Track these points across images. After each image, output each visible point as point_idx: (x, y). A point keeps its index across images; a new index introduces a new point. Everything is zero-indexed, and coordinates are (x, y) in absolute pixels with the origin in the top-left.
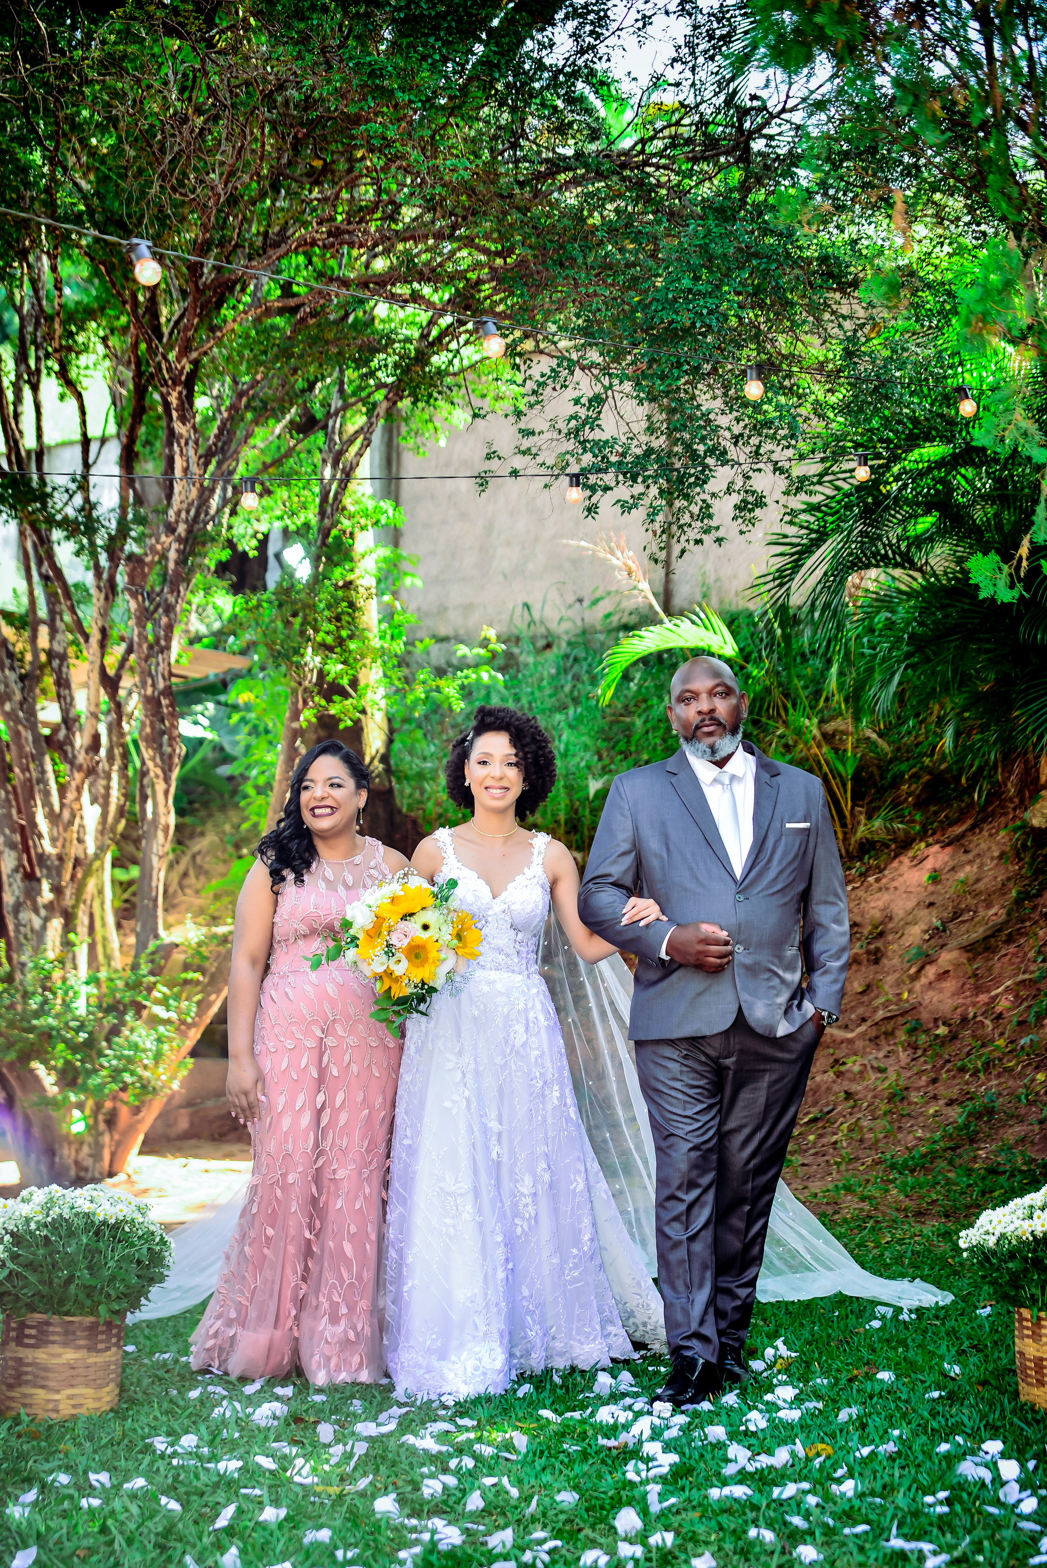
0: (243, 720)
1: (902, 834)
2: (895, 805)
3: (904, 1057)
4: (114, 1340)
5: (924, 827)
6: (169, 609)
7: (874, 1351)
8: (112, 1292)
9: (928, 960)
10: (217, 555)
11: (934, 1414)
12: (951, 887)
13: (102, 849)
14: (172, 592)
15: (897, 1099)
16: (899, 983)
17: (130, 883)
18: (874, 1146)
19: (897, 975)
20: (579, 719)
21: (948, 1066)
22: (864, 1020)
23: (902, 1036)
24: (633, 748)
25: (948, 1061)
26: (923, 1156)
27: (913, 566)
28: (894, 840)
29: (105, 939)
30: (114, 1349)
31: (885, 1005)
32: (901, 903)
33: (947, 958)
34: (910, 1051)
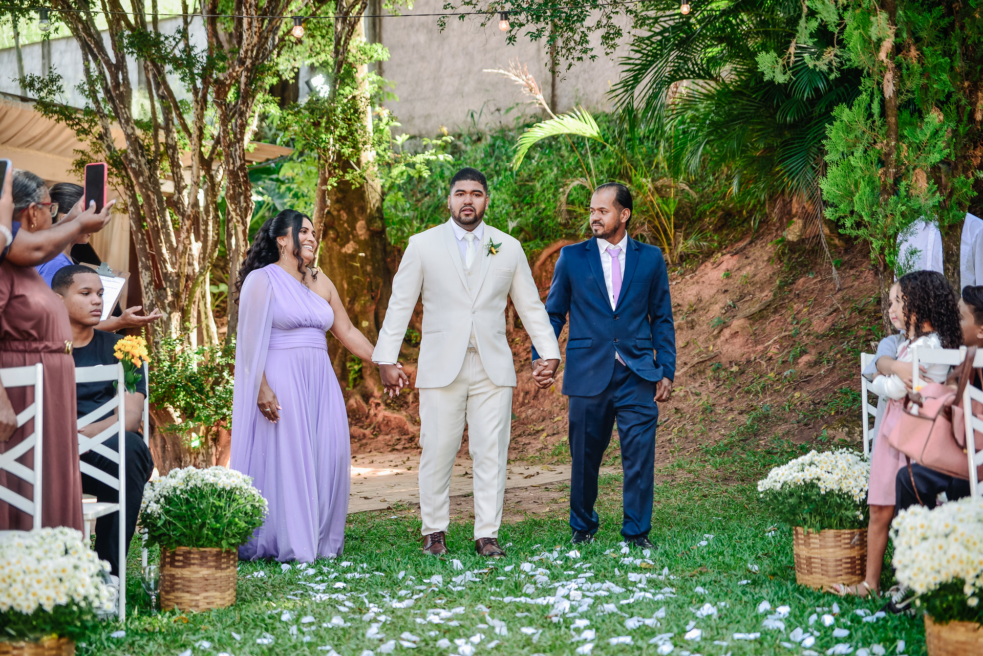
0: (289, 189)
1: (706, 249)
2: (701, 231)
3: (711, 386)
4: (232, 562)
5: (720, 243)
6: (242, 114)
7: (704, 558)
8: (230, 532)
9: (725, 325)
10: (270, 81)
11: (744, 593)
12: (737, 280)
13: (203, 268)
14: (243, 103)
15: (708, 411)
16: (707, 341)
17: (221, 294)
18: (695, 441)
19: (706, 336)
20: (501, 183)
21: (739, 390)
22: (685, 364)
23: (709, 373)
24: (535, 202)
25: (739, 387)
26: (726, 445)
27: (711, 77)
28: (701, 253)
29: (207, 326)
30: (232, 568)
31: (699, 354)
32: (706, 291)
33: (737, 324)
34: (715, 382)
